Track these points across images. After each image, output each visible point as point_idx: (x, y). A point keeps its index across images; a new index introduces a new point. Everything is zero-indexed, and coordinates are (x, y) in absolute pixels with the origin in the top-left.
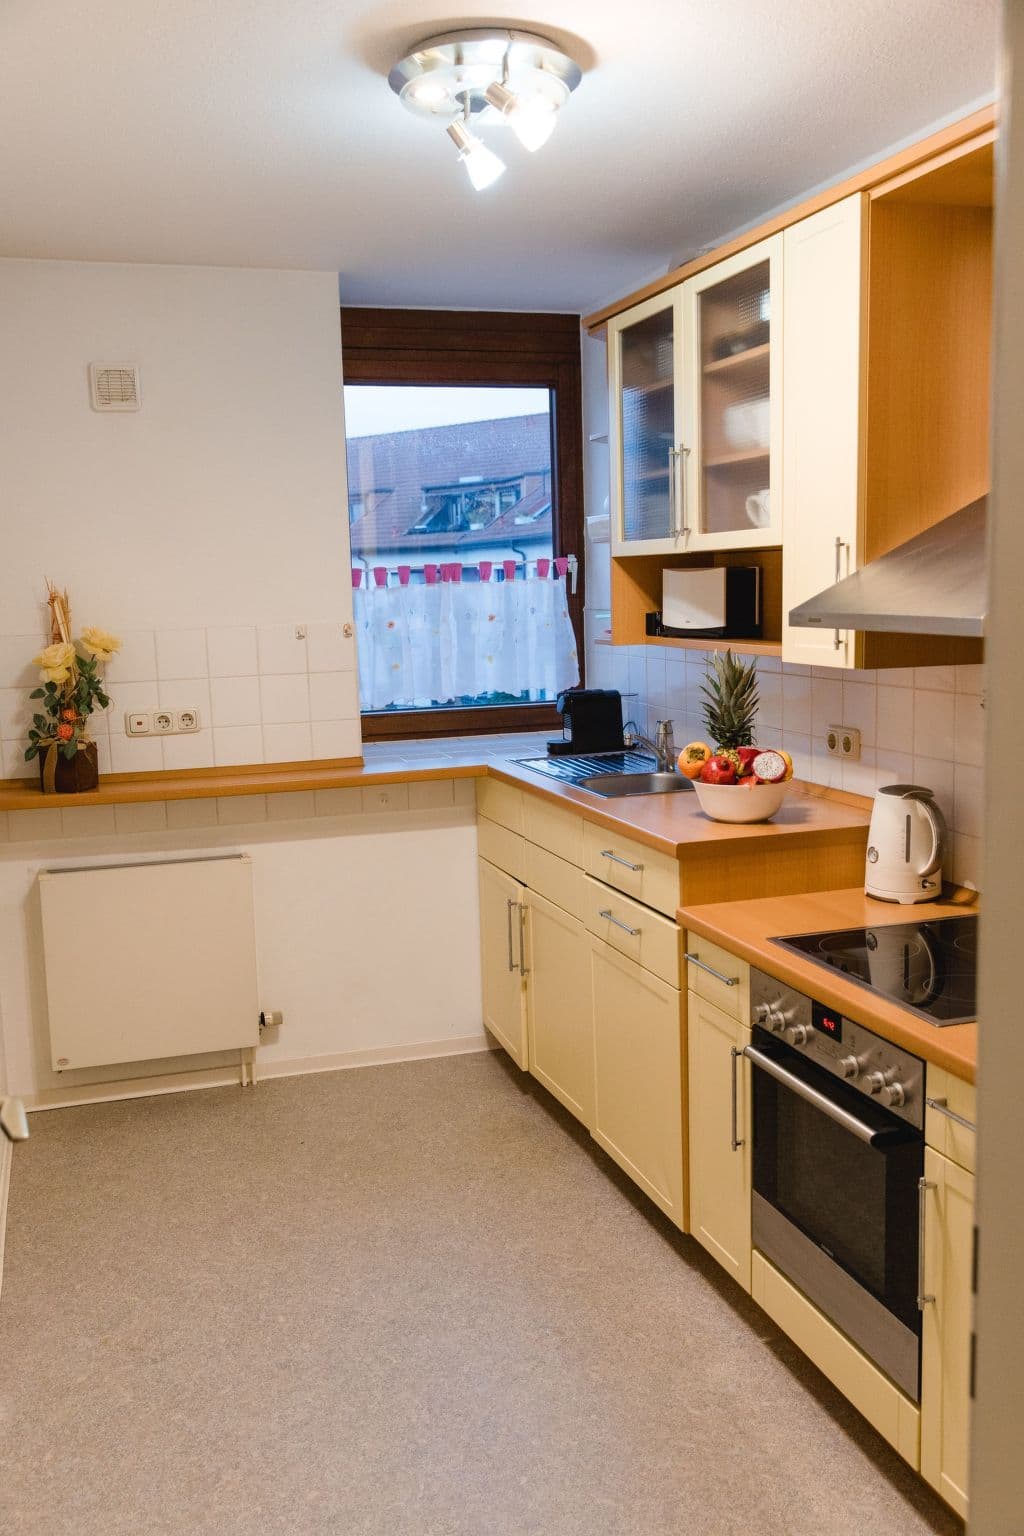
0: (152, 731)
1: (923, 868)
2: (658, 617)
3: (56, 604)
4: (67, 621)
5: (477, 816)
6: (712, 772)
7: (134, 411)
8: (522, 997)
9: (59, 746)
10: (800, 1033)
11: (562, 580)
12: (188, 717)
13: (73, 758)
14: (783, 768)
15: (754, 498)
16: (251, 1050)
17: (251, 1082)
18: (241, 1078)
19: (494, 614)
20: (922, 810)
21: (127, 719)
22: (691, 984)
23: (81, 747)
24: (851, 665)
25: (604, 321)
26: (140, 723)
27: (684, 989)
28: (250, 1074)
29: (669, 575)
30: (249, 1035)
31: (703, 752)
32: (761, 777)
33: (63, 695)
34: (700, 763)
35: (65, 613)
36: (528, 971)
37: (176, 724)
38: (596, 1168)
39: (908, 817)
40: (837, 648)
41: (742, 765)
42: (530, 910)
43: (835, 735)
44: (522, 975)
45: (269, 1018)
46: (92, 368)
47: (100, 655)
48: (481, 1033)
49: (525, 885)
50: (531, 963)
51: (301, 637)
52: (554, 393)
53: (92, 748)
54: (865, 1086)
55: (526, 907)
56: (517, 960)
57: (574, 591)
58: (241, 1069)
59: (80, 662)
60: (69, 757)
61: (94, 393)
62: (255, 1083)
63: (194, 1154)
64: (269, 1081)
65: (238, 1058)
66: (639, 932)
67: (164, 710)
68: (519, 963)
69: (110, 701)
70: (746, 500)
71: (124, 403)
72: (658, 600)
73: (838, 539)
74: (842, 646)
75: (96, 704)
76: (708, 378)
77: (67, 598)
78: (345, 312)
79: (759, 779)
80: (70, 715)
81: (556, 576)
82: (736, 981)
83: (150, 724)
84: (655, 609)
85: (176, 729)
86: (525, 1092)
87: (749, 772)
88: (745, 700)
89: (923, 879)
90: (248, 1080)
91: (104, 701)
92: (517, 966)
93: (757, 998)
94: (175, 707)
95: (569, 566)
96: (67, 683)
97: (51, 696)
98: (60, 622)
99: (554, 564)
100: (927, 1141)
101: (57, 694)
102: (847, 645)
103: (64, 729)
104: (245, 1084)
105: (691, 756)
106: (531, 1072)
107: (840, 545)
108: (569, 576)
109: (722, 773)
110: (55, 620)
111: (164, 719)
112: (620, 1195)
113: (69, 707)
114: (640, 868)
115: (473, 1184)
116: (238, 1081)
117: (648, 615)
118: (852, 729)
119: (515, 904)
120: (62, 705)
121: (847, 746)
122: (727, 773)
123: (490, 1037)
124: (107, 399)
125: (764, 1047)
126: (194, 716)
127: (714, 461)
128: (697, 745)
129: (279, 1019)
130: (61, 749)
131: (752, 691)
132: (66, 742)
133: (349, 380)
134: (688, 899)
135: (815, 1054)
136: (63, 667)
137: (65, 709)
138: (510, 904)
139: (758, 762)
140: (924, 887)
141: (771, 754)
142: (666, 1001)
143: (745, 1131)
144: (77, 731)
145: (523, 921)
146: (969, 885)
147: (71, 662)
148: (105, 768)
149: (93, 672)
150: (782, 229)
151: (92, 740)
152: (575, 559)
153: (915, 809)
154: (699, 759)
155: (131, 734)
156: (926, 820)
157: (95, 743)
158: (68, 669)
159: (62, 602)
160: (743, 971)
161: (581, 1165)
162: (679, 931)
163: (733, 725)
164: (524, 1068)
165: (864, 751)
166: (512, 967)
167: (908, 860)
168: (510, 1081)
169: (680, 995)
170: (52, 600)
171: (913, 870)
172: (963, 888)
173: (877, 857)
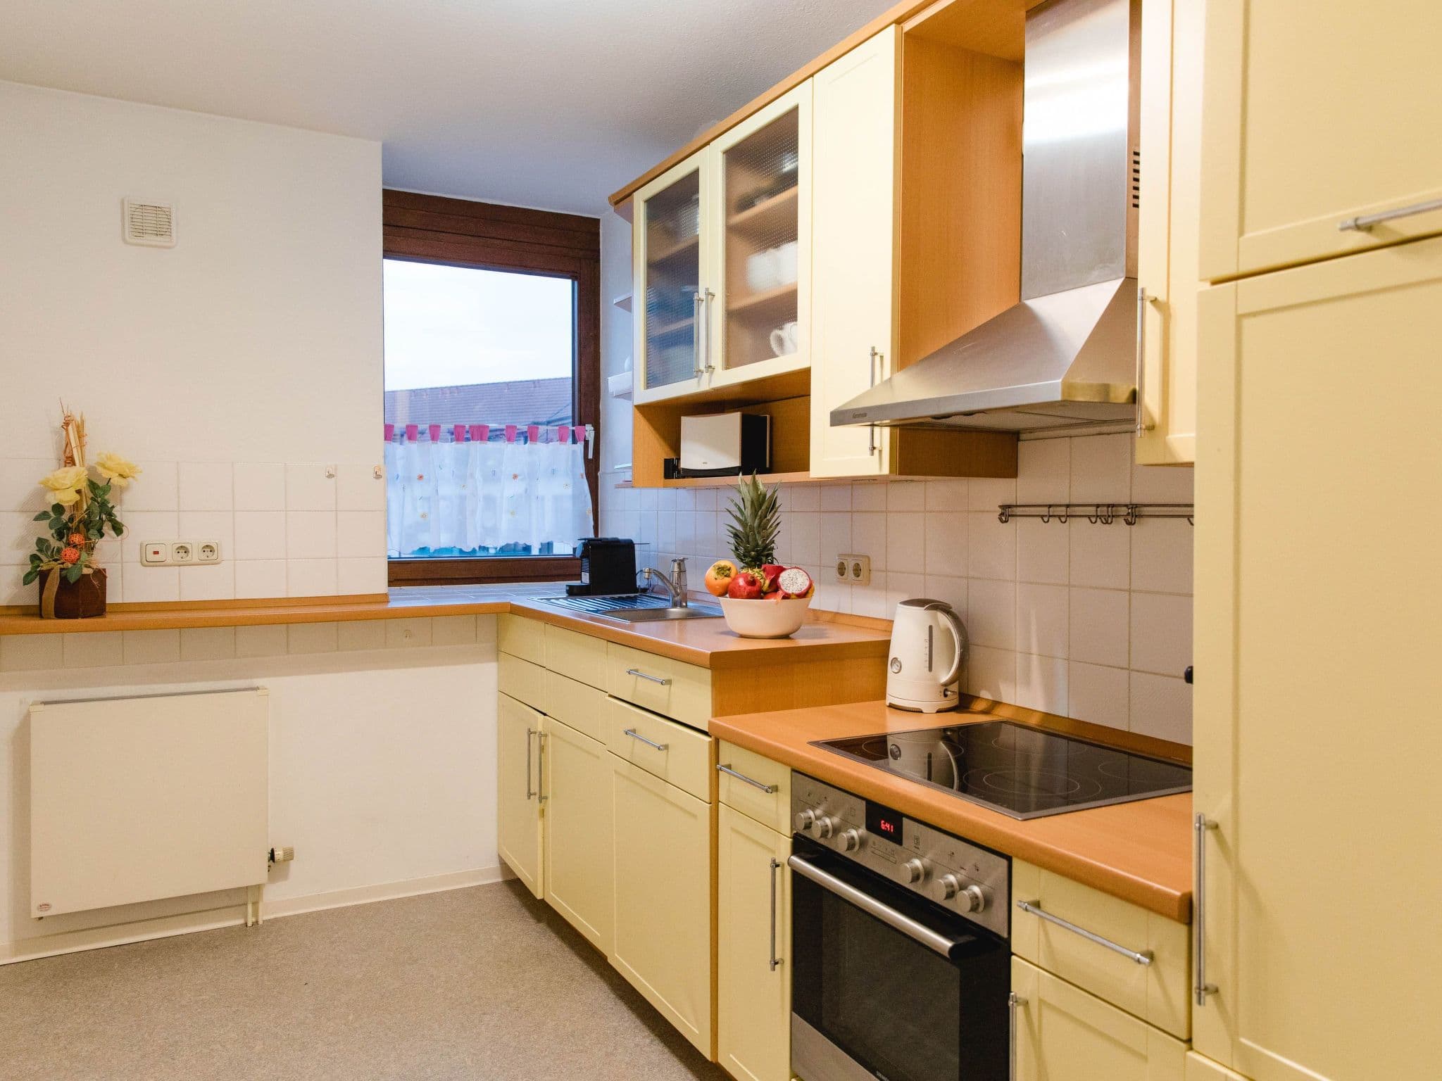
0: (169, 561)
1: (945, 677)
2: (675, 462)
3: (70, 428)
4: (81, 446)
5: (497, 652)
6: (740, 586)
7: (169, 248)
8: (540, 823)
9: (62, 569)
10: (853, 838)
11: (580, 446)
12: (209, 548)
13: (78, 581)
14: (807, 583)
15: (777, 332)
16: (258, 887)
17: (257, 922)
18: (246, 917)
19: (517, 473)
20: (944, 620)
21: (143, 548)
22: (722, 797)
23: (86, 571)
24: (886, 470)
25: (630, 194)
26: (156, 553)
27: (715, 802)
28: (256, 914)
29: (687, 422)
30: (256, 872)
31: (729, 569)
32: (787, 591)
33: (71, 519)
34: (727, 580)
35: (79, 437)
36: (546, 798)
37: (195, 555)
38: (612, 996)
39: (931, 627)
40: (872, 454)
41: (768, 582)
42: (550, 738)
43: (846, 564)
44: (540, 802)
45: (279, 854)
46: (126, 203)
47: (116, 480)
48: (495, 864)
49: (545, 714)
50: (549, 791)
51: (330, 476)
52: (576, 283)
53: (101, 575)
54: (935, 892)
55: (546, 736)
56: (535, 788)
57: (590, 456)
58: (247, 908)
59: (93, 485)
60: (72, 581)
61: (126, 226)
62: (260, 922)
63: (184, 1003)
64: (276, 920)
65: (244, 896)
66: (666, 747)
67: (185, 540)
68: (537, 790)
69: (124, 528)
70: (769, 336)
71: (159, 238)
72: (676, 447)
73: (873, 349)
74: (876, 452)
75: (107, 528)
76: (732, 231)
77: (83, 422)
78: (388, 195)
79: (786, 594)
80: (77, 538)
81: (574, 442)
82: (775, 789)
83: (167, 554)
84: (672, 456)
85: (196, 559)
86: (539, 921)
87: (775, 587)
88: (769, 521)
89: (944, 688)
90: (254, 920)
91: (118, 529)
92: (535, 794)
93: (798, 805)
94: (195, 540)
95: (587, 434)
96: (76, 506)
97: (58, 519)
98: (73, 445)
99: (573, 431)
100: (1014, 950)
101: (65, 517)
102: (880, 451)
103: (70, 553)
104: (250, 924)
105: (718, 573)
106: (546, 900)
107: (874, 354)
108: (586, 443)
109: (749, 587)
110: (68, 444)
111: (183, 549)
112: (638, 1022)
113: (77, 530)
114: (669, 682)
115: (486, 1018)
116: (242, 921)
117: (665, 460)
118: (863, 556)
119: (535, 733)
120: (69, 529)
121: (857, 571)
122: (755, 588)
123: (505, 867)
124: (141, 232)
125: (808, 856)
126: (215, 548)
127: (738, 304)
128: (723, 563)
129: (289, 855)
130: (64, 572)
131: (774, 514)
132: (70, 565)
133: (389, 253)
134: (719, 710)
135: (868, 860)
136: (73, 490)
137: (72, 533)
138: (530, 733)
139: (784, 578)
140: (946, 696)
141: (795, 570)
142: (694, 816)
143: (785, 950)
144: (84, 556)
145: (542, 749)
146: (985, 694)
147: (83, 485)
148: (113, 596)
149: (106, 497)
150: (812, 75)
151: (101, 566)
152: (592, 428)
153: (936, 619)
154: (726, 576)
155: (146, 563)
156: (949, 630)
157: (104, 570)
158: (79, 492)
159: (78, 427)
160: (782, 776)
161: (599, 993)
162: (710, 742)
163: (757, 545)
164: (539, 897)
165: (873, 574)
166: (530, 795)
167: (930, 669)
168: (524, 910)
169: (711, 808)
170: (67, 424)
171: (935, 679)
172: (978, 698)
173: (901, 667)
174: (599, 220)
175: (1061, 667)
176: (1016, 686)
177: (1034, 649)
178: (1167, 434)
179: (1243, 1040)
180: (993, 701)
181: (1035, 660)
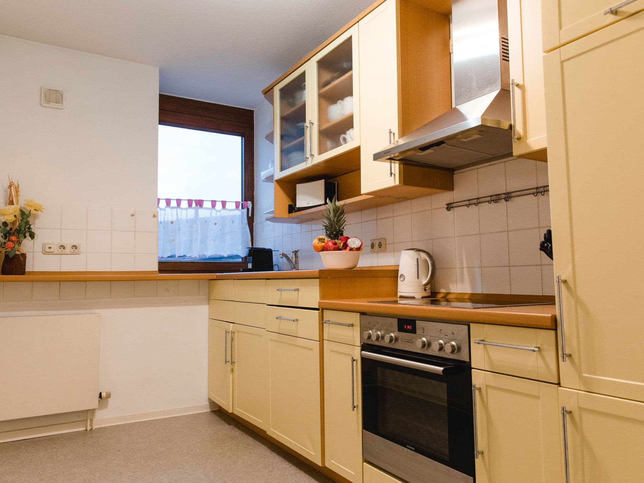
0: (56, 252)
1: (424, 282)
2: (294, 206)
3: (12, 188)
4: (17, 196)
5: (209, 300)
6: (330, 246)
7: (61, 109)
8: (231, 376)
9: (6, 252)
10: (392, 337)
11: (245, 211)
12: (75, 247)
13: (14, 257)
14: (361, 243)
15: (343, 136)
16: (93, 410)
17: (92, 429)
18: (87, 427)
19: (216, 222)
20: (424, 256)
21: (44, 246)
22: (325, 337)
23: (17, 253)
24: (397, 183)
25: (272, 88)
26: (50, 248)
27: (322, 340)
28: (91, 425)
29: (299, 187)
30: (93, 403)
31: (324, 239)
32: (351, 247)
33: (11, 229)
34: (323, 244)
35: (16, 192)
36: (234, 362)
37: (68, 250)
39: (417, 259)
40: (391, 176)
41: (342, 244)
42: (236, 334)
44: (232, 364)
45: (104, 395)
46: (43, 89)
47: (33, 212)
48: (206, 403)
49: (234, 323)
50: (236, 359)
51: (133, 215)
52: (243, 138)
53: (24, 255)
54: (434, 351)
55: (234, 333)
56: (229, 359)
57: (250, 215)
58: (87, 423)
59: (22, 213)
60: (11, 257)
61: (42, 97)
62: (94, 429)
64: (101, 428)
65: (88, 413)
66: (297, 320)
67: (63, 243)
68: (230, 360)
69: (35, 235)
70: (340, 137)
71: (57, 104)
72: (294, 199)
73: (390, 130)
74: (393, 175)
75: (27, 234)
76: (321, 96)
77: (18, 185)
78: (161, 96)
79: (351, 248)
80: (13, 238)
82: (352, 325)
83: (55, 249)
84: (291, 203)
85: (68, 252)
86: (230, 424)
87: (345, 246)
88: (342, 218)
89: (425, 287)
90: (90, 428)
91: (32, 236)
92: (229, 362)
93: (363, 329)
94: (68, 243)
95: (248, 206)
96: (13, 223)
97: (5, 229)
98: (13, 195)
99: (242, 204)
100: (472, 366)
101: (8, 228)
102: (394, 175)
103: (10, 244)
104: (88, 430)
105: (319, 241)
106: (234, 412)
107: (390, 132)
108: (248, 210)
109: (334, 246)
110: (11, 195)
111: (63, 247)
113: (14, 234)
114: (298, 290)
115: (209, 461)
116: (84, 429)
117: (289, 205)
118: (382, 239)
119: (229, 332)
120: (10, 234)
121: (380, 245)
122: (337, 246)
123: (212, 403)
124: (48, 101)
125: (370, 351)
126: (78, 247)
127: (325, 126)
128: (321, 237)
129: (109, 396)
130: (7, 253)
131: (343, 216)
132: (10, 250)
133: (161, 122)
134: (323, 297)
135: (400, 346)
136: (13, 215)
137: (11, 236)
138: (226, 332)
139: (349, 241)
140: (425, 290)
141: (355, 238)
142: (312, 349)
143: (359, 401)
144: (17, 246)
145: (232, 339)
146: (443, 291)
147: (18, 213)
148: (29, 268)
149: (28, 219)
150: (358, 22)
151: (24, 252)
152: (251, 203)
153: (420, 255)
154: (323, 242)
155: (45, 253)
156: (426, 260)
157: (26, 254)
158: (15, 216)
159: (16, 188)
160: (355, 318)
162: (319, 312)
163: (336, 229)
164: (230, 411)
165: (388, 246)
166: (226, 362)
167: (418, 278)
168: (222, 421)
169: (320, 343)
170: (10, 186)
171: (421, 282)
172: (440, 292)
173: (404, 278)
174: (253, 111)
175: (477, 270)
176: (457, 284)
177: (465, 265)
178: (527, 140)
179: (584, 375)
180: (446, 293)
181: (465, 270)
